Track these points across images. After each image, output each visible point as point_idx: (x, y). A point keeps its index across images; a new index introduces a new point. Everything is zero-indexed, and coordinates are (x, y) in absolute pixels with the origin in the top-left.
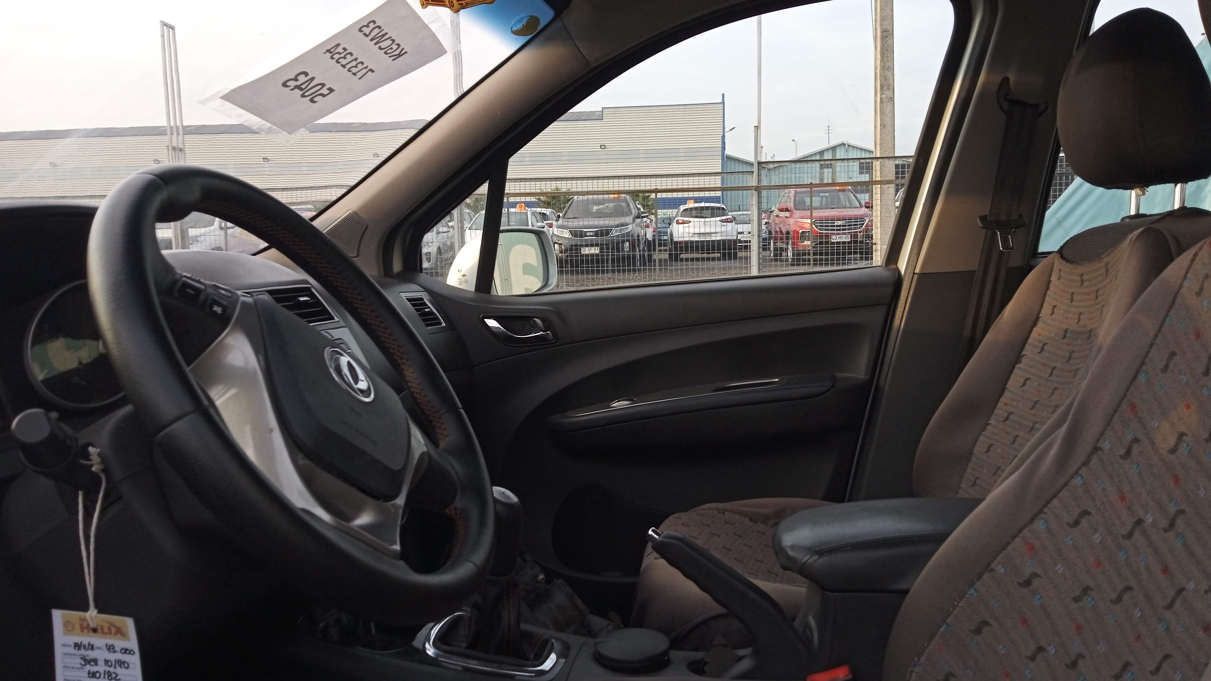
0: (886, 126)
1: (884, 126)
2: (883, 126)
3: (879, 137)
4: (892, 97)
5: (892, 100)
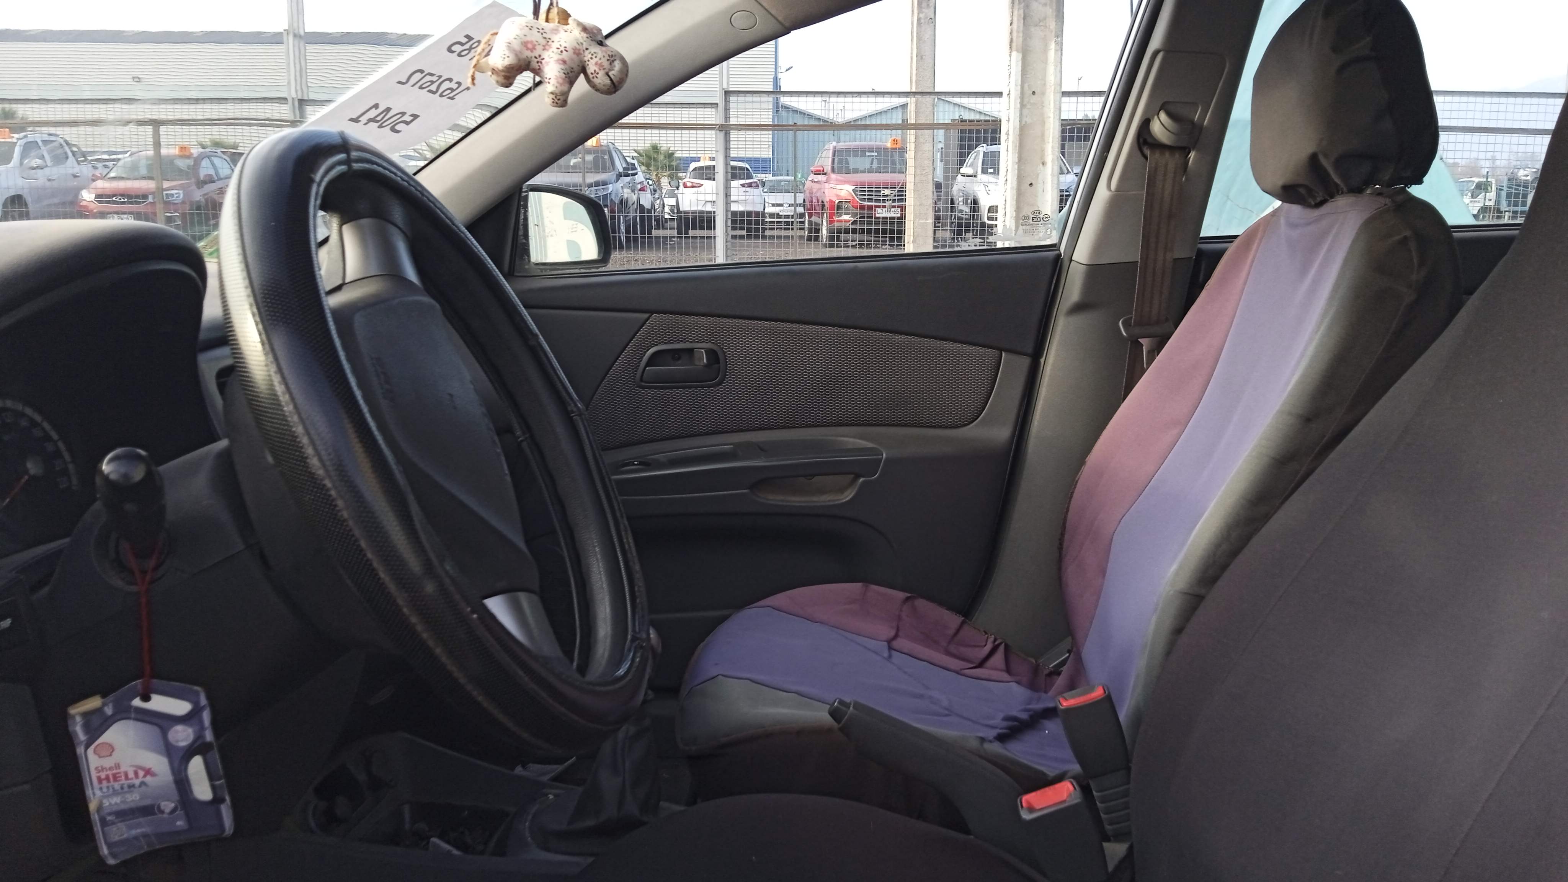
0: (924, 57)
1: (922, 58)
2: (919, 58)
3: (914, 72)
4: (933, 17)
5: (933, 20)
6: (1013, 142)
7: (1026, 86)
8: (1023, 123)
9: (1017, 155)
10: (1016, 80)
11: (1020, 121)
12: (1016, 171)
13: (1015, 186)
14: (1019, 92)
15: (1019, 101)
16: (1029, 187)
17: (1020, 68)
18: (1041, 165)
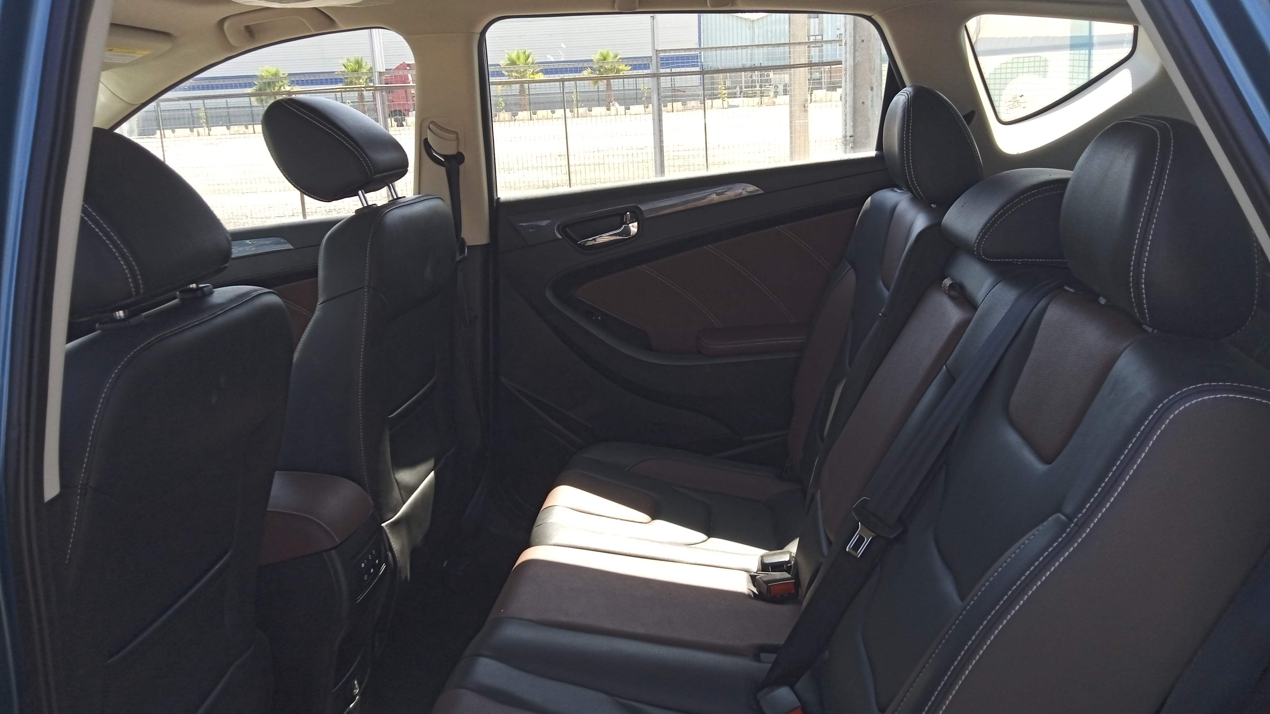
6: (849, 75)
7: (857, 36)
8: (856, 62)
9: (852, 84)
10: (851, 33)
11: (854, 61)
12: (852, 95)
13: (852, 104)
14: (852, 42)
15: (852, 47)
16: (861, 104)
17: (852, 26)
18: (870, 89)
